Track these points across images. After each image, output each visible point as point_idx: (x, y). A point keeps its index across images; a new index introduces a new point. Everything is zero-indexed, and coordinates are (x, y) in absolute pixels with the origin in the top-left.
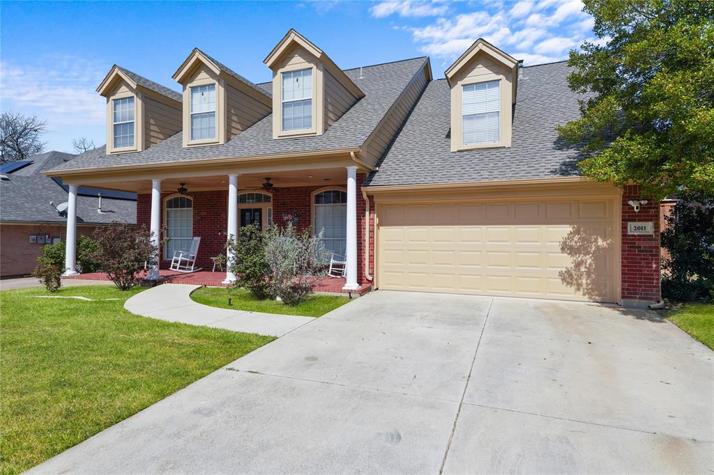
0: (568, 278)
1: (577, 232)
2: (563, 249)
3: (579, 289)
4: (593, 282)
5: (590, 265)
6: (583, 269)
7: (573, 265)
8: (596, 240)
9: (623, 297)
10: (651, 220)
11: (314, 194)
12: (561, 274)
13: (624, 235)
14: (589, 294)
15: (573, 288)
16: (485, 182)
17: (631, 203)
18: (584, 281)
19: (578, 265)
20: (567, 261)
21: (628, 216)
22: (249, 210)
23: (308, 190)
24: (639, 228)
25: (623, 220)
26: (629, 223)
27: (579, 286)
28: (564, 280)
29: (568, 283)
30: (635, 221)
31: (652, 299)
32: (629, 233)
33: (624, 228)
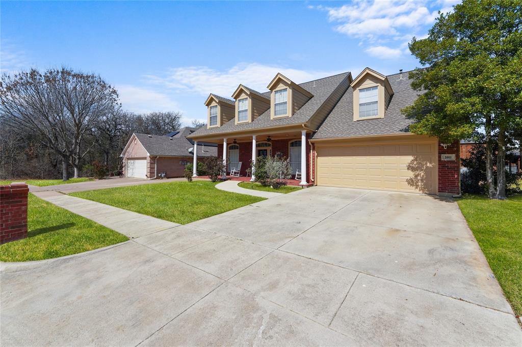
0: (411, 182)
1: (416, 160)
2: (408, 169)
3: (417, 188)
4: (425, 184)
5: (423, 176)
6: (419, 178)
7: (413, 176)
8: (426, 164)
9: (439, 191)
10: (454, 153)
11: (290, 142)
12: (407, 181)
13: (440, 161)
14: (423, 190)
15: (414, 187)
16: (366, 136)
17: (442, 145)
18: (420, 184)
19: (416, 176)
20: (411, 174)
21: (441, 151)
22: (262, 150)
23: (287, 141)
24: (448, 157)
25: (439, 153)
26: (442, 155)
27: (417, 186)
28: (409, 183)
29: (411, 185)
30: (445, 153)
31: (455, 193)
32: (442, 160)
33: (440, 157)
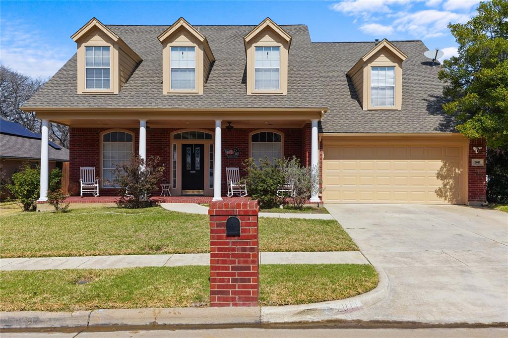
0: (440, 193)
1: (445, 165)
2: (438, 177)
3: (446, 199)
4: (454, 194)
5: (452, 184)
6: (448, 187)
7: (442, 186)
8: (455, 170)
9: (469, 201)
10: (483, 158)
12: (436, 192)
13: (470, 166)
14: (451, 200)
15: (443, 198)
17: (474, 148)
18: (448, 193)
19: (445, 185)
20: (439, 184)
21: (472, 155)
22: (191, 146)
24: (477, 162)
25: (469, 158)
26: (472, 159)
27: (446, 197)
28: (438, 194)
29: (441, 196)
30: (475, 158)
31: (482, 201)
32: (472, 165)
33: (470, 162)
